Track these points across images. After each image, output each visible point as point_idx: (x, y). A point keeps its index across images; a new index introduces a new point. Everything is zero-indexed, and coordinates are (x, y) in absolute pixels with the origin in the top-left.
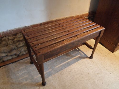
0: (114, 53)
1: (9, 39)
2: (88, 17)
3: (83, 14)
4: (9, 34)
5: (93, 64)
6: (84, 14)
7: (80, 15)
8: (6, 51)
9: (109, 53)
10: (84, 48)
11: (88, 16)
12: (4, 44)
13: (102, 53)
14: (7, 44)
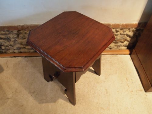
0: (147, 93)
1: (26, 33)
2: (136, 29)
3: (127, 24)
4: (26, 29)
5: (104, 94)
6: (130, 24)
7: (121, 24)
8: (23, 43)
9: (138, 90)
10: (111, 69)
11: (137, 27)
12: (21, 36)
13: (128, 86)
14: (24, 37)
